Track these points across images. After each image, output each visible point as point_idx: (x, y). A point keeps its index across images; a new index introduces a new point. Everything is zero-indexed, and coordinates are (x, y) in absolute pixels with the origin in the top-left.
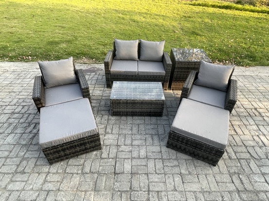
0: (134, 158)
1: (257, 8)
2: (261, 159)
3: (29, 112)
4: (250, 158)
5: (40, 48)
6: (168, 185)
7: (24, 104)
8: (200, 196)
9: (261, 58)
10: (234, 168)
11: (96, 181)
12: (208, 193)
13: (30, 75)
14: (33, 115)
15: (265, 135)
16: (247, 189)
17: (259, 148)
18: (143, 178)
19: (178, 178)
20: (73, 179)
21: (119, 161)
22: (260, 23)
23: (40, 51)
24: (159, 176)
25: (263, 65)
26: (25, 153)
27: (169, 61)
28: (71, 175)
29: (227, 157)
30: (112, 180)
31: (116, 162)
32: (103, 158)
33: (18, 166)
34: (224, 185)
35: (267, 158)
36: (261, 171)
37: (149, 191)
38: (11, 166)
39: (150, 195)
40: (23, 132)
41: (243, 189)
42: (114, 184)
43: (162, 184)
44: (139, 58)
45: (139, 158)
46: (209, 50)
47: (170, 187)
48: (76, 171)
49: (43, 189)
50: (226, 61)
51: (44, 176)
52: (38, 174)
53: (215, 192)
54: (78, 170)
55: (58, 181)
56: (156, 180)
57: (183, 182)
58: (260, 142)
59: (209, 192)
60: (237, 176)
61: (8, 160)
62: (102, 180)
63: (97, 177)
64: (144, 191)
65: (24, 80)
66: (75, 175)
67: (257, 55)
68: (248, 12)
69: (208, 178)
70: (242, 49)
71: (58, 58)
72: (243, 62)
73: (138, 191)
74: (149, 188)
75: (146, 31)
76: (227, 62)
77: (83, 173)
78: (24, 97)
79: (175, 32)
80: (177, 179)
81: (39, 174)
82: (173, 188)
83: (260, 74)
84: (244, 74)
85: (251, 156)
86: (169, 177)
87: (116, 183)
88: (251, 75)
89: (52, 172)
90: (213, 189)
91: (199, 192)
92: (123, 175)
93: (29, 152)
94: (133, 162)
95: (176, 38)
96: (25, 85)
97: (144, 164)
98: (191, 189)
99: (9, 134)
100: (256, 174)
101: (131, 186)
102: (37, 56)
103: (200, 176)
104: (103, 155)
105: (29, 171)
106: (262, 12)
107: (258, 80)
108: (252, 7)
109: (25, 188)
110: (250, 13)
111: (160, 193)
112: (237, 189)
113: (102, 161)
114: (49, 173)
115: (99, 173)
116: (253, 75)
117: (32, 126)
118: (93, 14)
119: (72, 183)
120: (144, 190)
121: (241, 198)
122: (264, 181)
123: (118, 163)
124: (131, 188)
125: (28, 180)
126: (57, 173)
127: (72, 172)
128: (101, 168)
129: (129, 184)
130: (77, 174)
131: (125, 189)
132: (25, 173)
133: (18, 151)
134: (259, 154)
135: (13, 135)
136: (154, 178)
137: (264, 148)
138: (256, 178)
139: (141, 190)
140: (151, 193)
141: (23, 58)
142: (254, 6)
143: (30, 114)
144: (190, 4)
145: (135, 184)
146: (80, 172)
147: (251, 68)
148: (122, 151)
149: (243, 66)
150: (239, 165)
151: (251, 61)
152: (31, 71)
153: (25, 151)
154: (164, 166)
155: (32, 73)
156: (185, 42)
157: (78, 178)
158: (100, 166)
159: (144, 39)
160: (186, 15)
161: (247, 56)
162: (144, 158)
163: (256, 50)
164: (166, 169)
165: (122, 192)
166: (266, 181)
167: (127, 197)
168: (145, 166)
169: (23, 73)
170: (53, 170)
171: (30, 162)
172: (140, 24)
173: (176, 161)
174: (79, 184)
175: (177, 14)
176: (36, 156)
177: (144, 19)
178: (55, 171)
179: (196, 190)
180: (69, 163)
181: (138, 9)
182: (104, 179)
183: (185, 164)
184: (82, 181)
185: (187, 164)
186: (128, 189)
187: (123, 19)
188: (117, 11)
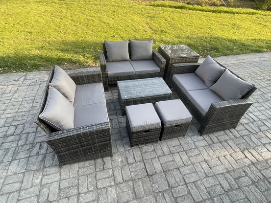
0: (160, 156)
1: (204, 8)
2: (257, 133)
3: (27, 131)
4: (249, 133)
6: (199, 173)
7: (16, 123)
8: (228, 175)
10: (242, 145)
11: (134, 188)
12: (233, 172)
14: (34, 134)
15: (251, 112)
18: (176, 173)
21: (147, 163)
24: (189, 167)
26: (42, 179)
27: (162, 58)
29: (233, 136)
30: (149, 182)
32: (131, 164)
33: (38, 196)
35: (260, 130)
36: (261, 142)
37: (186, 184)
38: (29, 199)
39: (189, 188)
40: (28, 155)
41: (256, 161)
42: (152, 186)
43: (194, 174)
44: (130, 58)
45: (164, 155)
47: (202, 175)
48: (108, 184)
51: (76, 200)
52: (67, 199)
54: (110, 182)
56: (188, 172)
59: (233, 170)
60: (246, 150)
61: (22, 193)
63: (133, 184)
64: (182, 185)
66: (109, 189)
69: (227, 158)
71: (36, 66)
73: (177, 187)
74: (185, 181)
75: (119, 31)
77: (117, 185)
78: (12, 115)
79: (146, 31)
81: (68, 198)
82: (205, 175)
85: (249, 131)
86: (197, 166)
87: (153, 185)
89: (83, 192)
90: (235, 167)
91: (226, 172)
92: (157, 176)
93: (45, 177)
94: (160, 160)
95: (149, 37)
96: (8, 101)
97: (171, 159)
98: (219, 172)
99: (11, 162)
100: (259, 146)
101: (169, 184)
102: (9, 67)
103: (220, 158)
104: (129, 160)
105: (55, 198)
106: (209, 11)
108: (200, 7)
110: (200, 12)
111: (196, 183)
113: (130, 167)
114: (79, 194)
115: (133, 180)
117: (37, 146)
119: (109, 197)
121: (257, 169)
123: (147, 165)
124: (169, 186)
126: (89, 191)
127: (105, 186)
128: (133, 174)
129: (166, 182)
130: (111, 186)
131: (165, 189)
133: (31, 180)
134: (254, 129)
135: (16, 162)
137: (255, 123)
139: (179, 185)
140: (188, 185)
142: (201, 6)
143: (29, 133)
144: (150, 5)
145: (172, 181)
146: (113, 183)
148: (146, 152)
150: (244, 141)
153: (41, 177)
157: (114, 191)
158: (131, 172)
161: (212, 49)
162: (169, 154)
163: (216, 43)
164: (192, 159)
165: (163, 192)
167: (169, 196)
168: (173, 161)
170: (83, 190)
171: (51, 188)
172: (111, 25)
173: (196, 150)
174: (118, 197)
175: (142, 14)
176: (56, 179)
177: (113, 21)
178: (86, 190)
179: (223, 172)
180: (98, 178)
181: (104, 11)
182: (140, 183)
183: (204, 151)
184: (119, 193)
185: (206, 150)
186: (168, 188)
187: (93, 21)
188: (83, 14)
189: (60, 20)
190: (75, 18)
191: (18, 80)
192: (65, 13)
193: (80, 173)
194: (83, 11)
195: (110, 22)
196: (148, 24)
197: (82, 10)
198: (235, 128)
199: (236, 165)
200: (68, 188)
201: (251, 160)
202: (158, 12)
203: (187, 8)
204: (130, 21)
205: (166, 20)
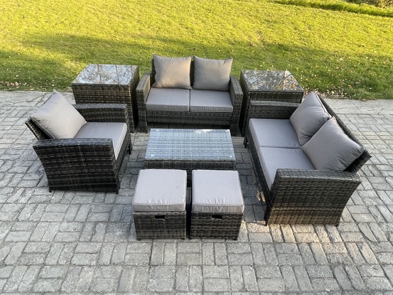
1: (382, 10)
2: (379, 242)
3: (15, 170)
4: (363, 240)
5: (33, 69)
6: (234, 282)
7: (7, 157)
9: (385, 87)
10: (338, 256)
11: (120, 277)
13: (15, 112)
14: (21, 175)
15: (386, 206)
16: (357, 287)
17: (377, 226)
18: (195, 272)
19: (249, 272)
20: (83, 274)
22: (385, 32)
23: (34, 73)
24: (220, 269)
25: (388, 97)
26: (7, 235)
27: (238, 90)
28: (80, 268)
29: (327, 239)
30: (145, 275)
31: (152, 247)
32: (132, 242)
34: (321, 282)
35: (389, 239)
36: (378, 260)
37: (203, 292)
40: (4, 201)
41: (349, 288)
42: (148, 281)
43: (223, 281)
44: (192, 85)
46: (304, 74)
47: (236, 285)
48: (87, 262)
49: (36, 290)
50: (331, 91)
51: (37, 271)
52: (26, 267)
53: (306, 292)
54: (91, 260)
55: (58, 278)
56: (215, 275)
57: (257, 279)
58: (379, 216)
59: (297, 293)
60: (341, 267)
62: (129, 276)
63: (122, 271)
64: (196, 293)
65: (7, 119)
66: (86, 268)
67: (379, 81)
68: (367, 15)
69: (297, 272)
70: (356, 73)
71: (63, 85)
72: (358, 92)
73: (185, 292)
74: (203, 287)
76: (333, 92)
77: (99, 266)
78: (6, 146)
79: (251, 45)
80: (247, 274)
81: (29, 266)
82: (240, 287)
83: (382, 112)
84: (359, 112)
85: (365, 237)
86: (235, 270)
87: (151, 280)
88: (369, 112)
89: (50, 263)
90: (304, 289)
91: (282, 292)
92: (163, 268)
93: (12, 233)
94: (179, 248)
95: (253, 55)
96: (9, 128)
97: (197, 250)
98: (270, 289)
100: (370, 265)
101: (175, 285)
102: (29, 82)
103: (284, 269)
104: (131, 236)
105: (12, 263)
107: (380, 121)
108: (373, 8)
109: (5, 289)
110: (371, 17)
112: (341, 287)
113: (129, 246)
114: (44, 264)
115: (123, 264)
116: (372, 112)
117: (20, 192)
118: (121, 16)
119: (81, 280)
120: (194, 290)
122: (382, 274)
123: (155, 249)
124: (174, 288)
125: (10, 276)
126: (58, 264)
127: (82, 263)
128: (128, 257)
129: (172, 282)
130: (90, 266)
131: (165, 290)
132: (6, 265)
134: (377, 234)
136: (213, 272)
137: (384, 226)
138: (371, 271)
139: (191, 291)
141: (6, 85)
142: (377, 6)
143: (16, 173)
144: (276, 2)
145: (182, 281)
146: (94, 263)
147: (370, 103)
149: (356, 99)
150: (345, 251)
151: (370, 91)
152: (19, 105)
153: (7, 231)
154: (228, 254)
155: (20, 108)
156: (268, 61)
157: (91, 273)
158: (126, 254)
159: (202, 56)
160: (269, 18)
161: (364, 84)
162: (196, 242)
163: (378, 75)
164: (232, 258)
165: (160, 293)
166: (385, 275)
168: (199, 253)
169: (6, 108)
170: (51, 260)
171: (13, 249)
172: (196, 32)
173: (247, 245)
174: (93, 282)
175: (256, 17)
176: (24, 239)
177: (202, 25)
178: (54, 262)
179: (277, 289)
180: (77, 250)
181: (194, 9)
182: (133, 273)
183: (261, 250)
184: (97, 278)
185: (264, 250)
186: (171, 289)
187: (169, 23)
188: (159, 12)
189: (121, 20)
190: (143, 19)
191: (32, 101)
192: (132, 10)
193: (57, 237)
194: (159, 8)
195: (196, 27)
196: (260, 33)
197: (158, 6)
198: (337, 226)
199: (307, 286)
200: (34, 253)
201: (342, 284)
202: (287, 13)
203: (345, 9)
204: (231, 27)
205: (295, 29)
